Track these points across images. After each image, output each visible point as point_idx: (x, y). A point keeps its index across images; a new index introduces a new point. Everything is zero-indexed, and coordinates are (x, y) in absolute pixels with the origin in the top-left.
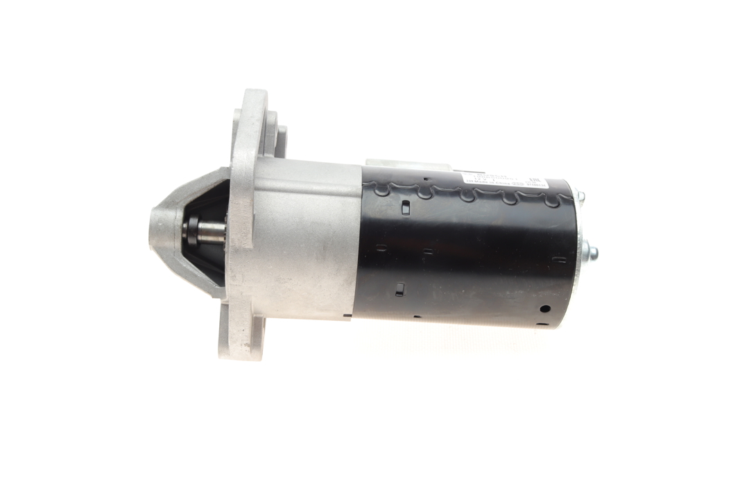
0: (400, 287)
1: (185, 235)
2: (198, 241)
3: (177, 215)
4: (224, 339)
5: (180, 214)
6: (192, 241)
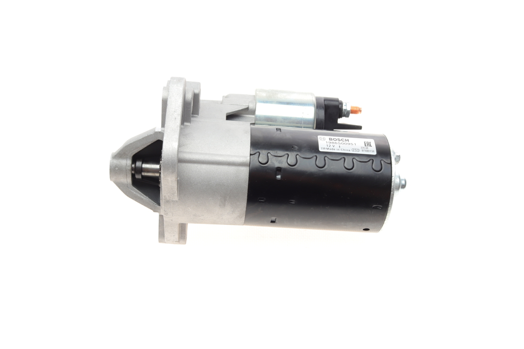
0: (273, 219)
1: (133, 172)
2: (142, 176)
3: (127, 163)
4: (162, 235)
5: (129, 162)
6: (138, 177)
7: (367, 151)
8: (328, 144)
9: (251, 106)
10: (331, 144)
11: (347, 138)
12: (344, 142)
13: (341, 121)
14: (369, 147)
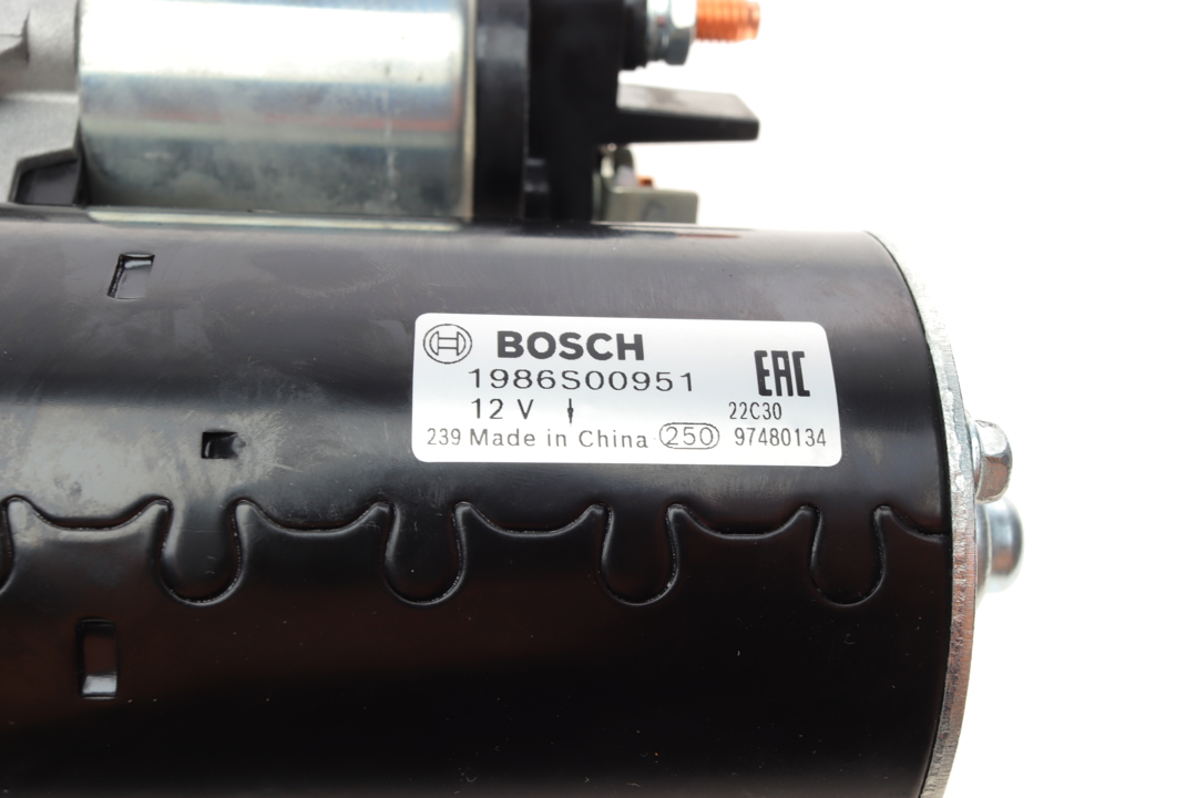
7: (775, 437)
8: (486, 392)
9: (47, 32)
10: (509, 394)
11: (629, 327)
12: (606, 367)
13: (637, 86)
14: (790, 403)
